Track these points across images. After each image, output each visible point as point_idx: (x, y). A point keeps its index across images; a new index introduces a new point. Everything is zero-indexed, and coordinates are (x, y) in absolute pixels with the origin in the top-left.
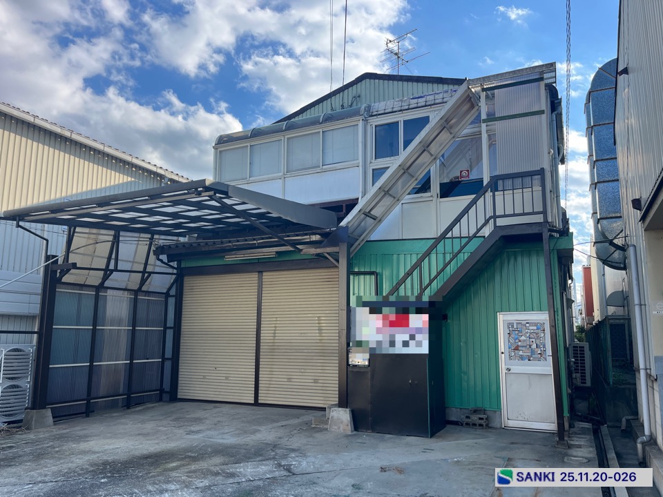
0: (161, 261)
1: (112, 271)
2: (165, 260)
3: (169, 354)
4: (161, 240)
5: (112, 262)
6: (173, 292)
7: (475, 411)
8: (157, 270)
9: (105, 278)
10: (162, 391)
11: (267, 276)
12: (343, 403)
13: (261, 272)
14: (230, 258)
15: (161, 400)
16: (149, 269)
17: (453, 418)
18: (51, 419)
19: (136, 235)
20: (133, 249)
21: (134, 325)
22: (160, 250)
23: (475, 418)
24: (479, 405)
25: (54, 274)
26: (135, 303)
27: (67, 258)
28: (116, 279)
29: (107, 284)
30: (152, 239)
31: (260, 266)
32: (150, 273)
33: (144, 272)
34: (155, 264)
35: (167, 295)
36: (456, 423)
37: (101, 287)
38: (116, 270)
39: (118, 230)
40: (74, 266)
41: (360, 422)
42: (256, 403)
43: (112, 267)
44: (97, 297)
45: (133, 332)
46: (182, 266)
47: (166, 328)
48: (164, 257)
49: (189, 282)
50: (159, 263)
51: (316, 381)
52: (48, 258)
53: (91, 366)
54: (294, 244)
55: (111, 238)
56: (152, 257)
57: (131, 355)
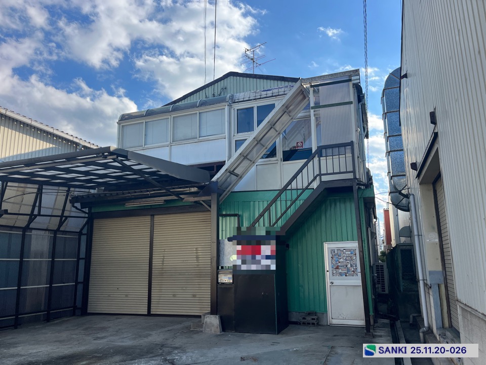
0: (76, 208)
1: (36, 216)
2: (79, 207)
3: (80, 279)
4: (76, 192)
5: (36, 209)
6: (85, 231)
7: (309, 314)
8: (73, 214)
9: (31, 221)
10: (75, 307)
11: (157, 218)
12: (213, 311)
13: (153, 216)
14: (129, 205)
15: (74, 315)
16: (66, 214)
17: (294, 320)
19: (56, 188)
20: (53, 199)
21: (53, 258)
22: (75, 200)
23: (309, 319)
24: (312, 309)
26: (54, 241)
28: (39, 222)
29: (32, 226)
30: (68, 191)
31: (152, 211)
32: (67, 217)
33: (62, 216)
34: (70, 210)
35: (80, 233)
36: (296, 324)
37: (27, 228)
38: (39, 215)
39: (41, 184)
40: (6, 212)
41: (226, 326)
42: (149, 314)
43: (36, 212)
44: (24, 236)
45: (53, 262)
46: (93, 211)
47: (79, 259)
48: (78, 205)
49: (97, 223)
50: (74, 209)
51: (194, 296)
53: (19, 290)
54: (178, 194)
55: (35, 191)
56: (69, 205)
57: (51, 283)
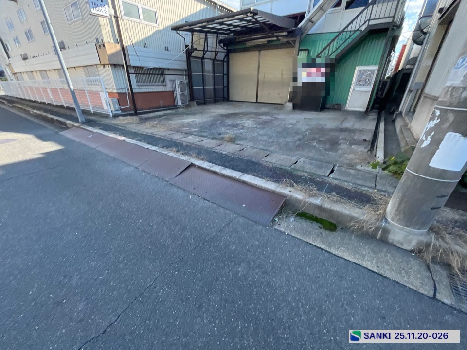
0: (221, 46)
1: (206, 52)
2: (223, 46)
3: (225, 84)
4: (221, 37)
5: (206, 47)
6: (225, 60)
7: (337, 105)
8: (220, 50)
9: (204, 54)
10: (224, 97)
11: (262, 52)
12: (290, 101)
13: (260, 50)
14: (249, 44)
15: (224, 101)
16: (217, 50)
17: (327, 107)
18: (196, 105)
19: (212, 34)
20: (212, 40)
21: (214, 74)
22: (221, 42)
23: (336, 107)
24: (339, 102)
25: (189, 52)
26: (214, 64)
27: (192, 46)
28: (208, 55)
29: (205, 57)
30: (217, 36)
31: (260, 48)
32: (218, 52)
33: (216, 51)
35: (223, 61)
36: (328, 109)
37: (203, 58)
38: (207, 51)
39: (207, 32)
40: (196, 49)
41: (295, 107)
42: (257, 102)
43: (206, 49)
44: (202, 62)
45: (214, 75)
46: (229, 48)
47: (224, 75)
48: (222, 45)
49: (231, 56)
50: (220, 47)
51: (279, 94)
52: (186, 46)
53: (204, 88)
54: (277, 37)
55: (204, 37)
56: (218, 45)
57: (214, 85)
